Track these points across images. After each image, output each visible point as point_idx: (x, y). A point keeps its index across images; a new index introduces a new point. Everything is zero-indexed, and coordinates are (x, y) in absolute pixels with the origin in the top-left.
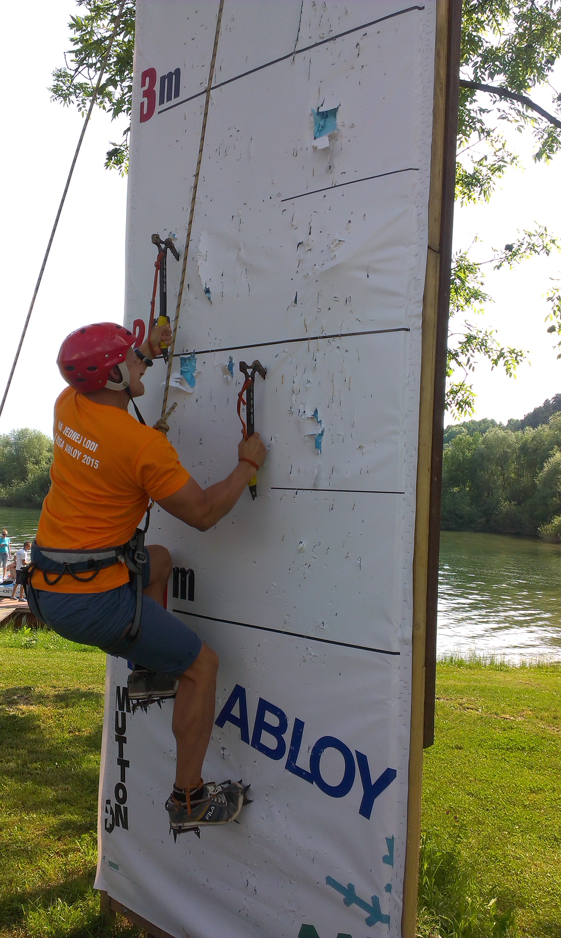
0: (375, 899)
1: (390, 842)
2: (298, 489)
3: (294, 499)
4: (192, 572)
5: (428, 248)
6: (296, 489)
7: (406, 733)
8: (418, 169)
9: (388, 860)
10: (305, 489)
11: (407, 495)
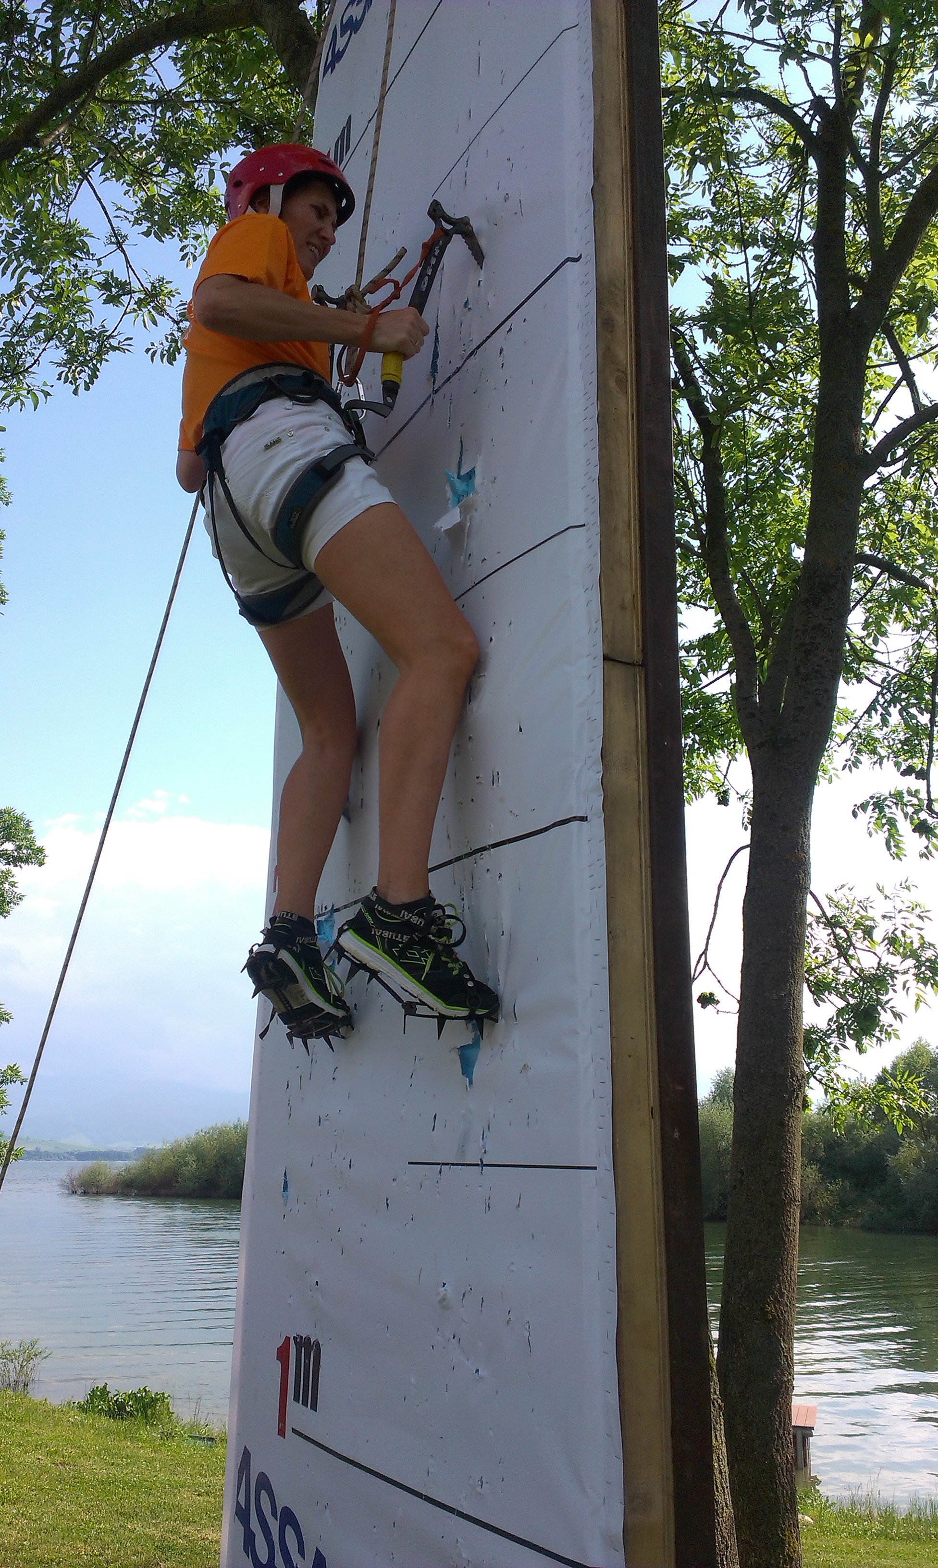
2: (443, 1164)
3: (437, 1185)
4: (318, 1345)
5: (604, 659)
6: (439, 1164)
8: (584, 525)
10: (453, 1164)
11: (601, 1171)
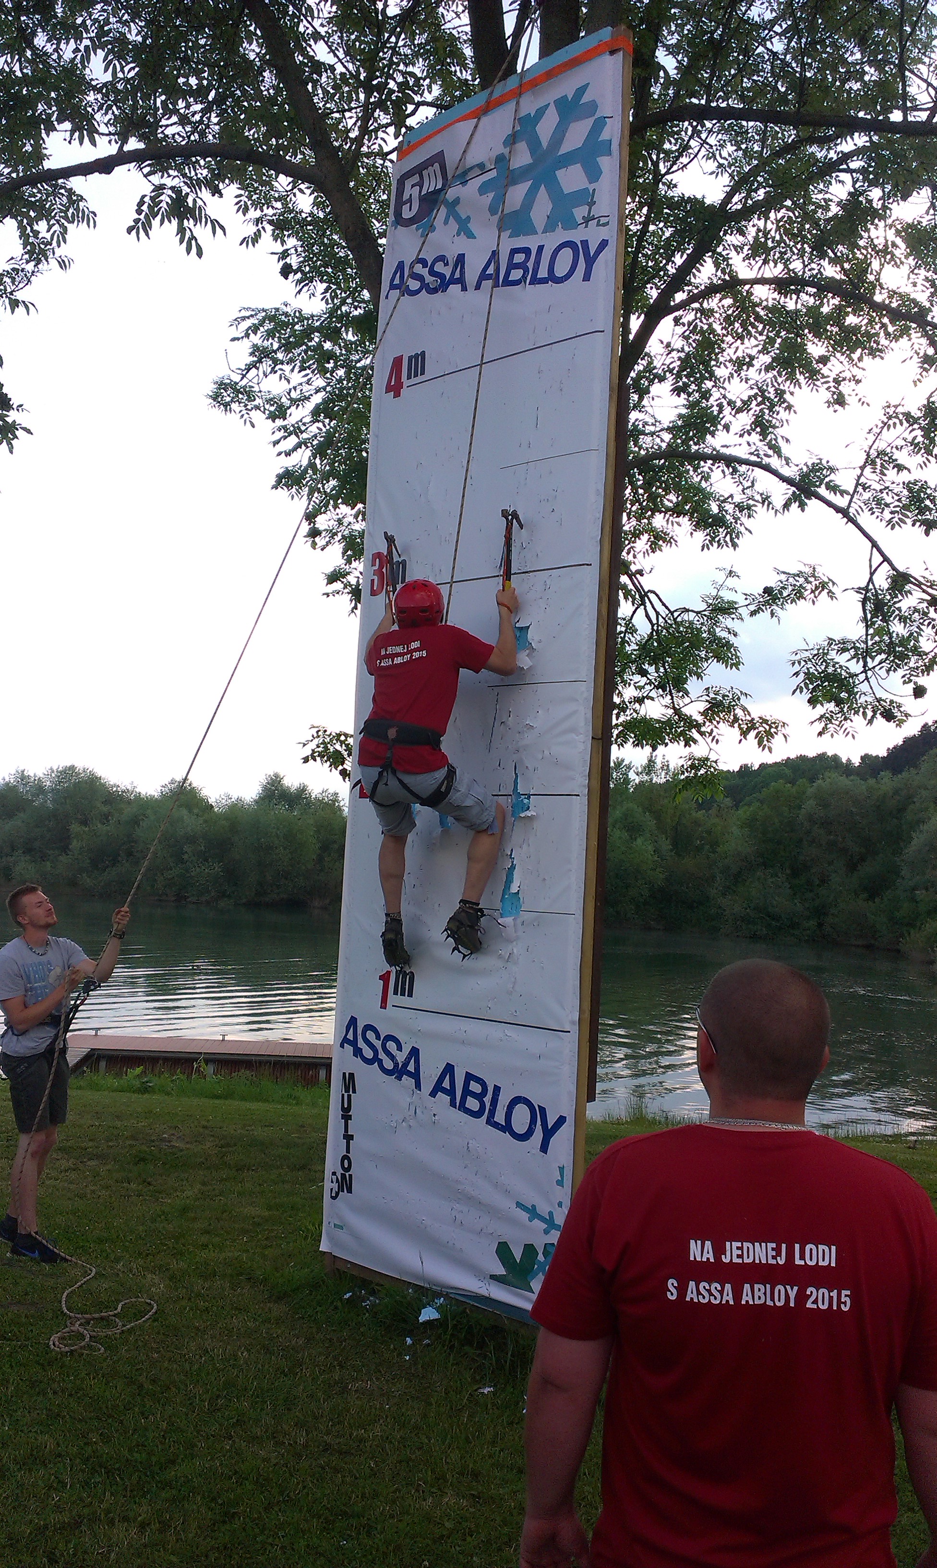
0: (551, 1214)
1: (561, 1169)
4: (412, 973)
5: (592, 738)
7: (573, 1088)
8: (584, 681)
9: (560, 1183)
